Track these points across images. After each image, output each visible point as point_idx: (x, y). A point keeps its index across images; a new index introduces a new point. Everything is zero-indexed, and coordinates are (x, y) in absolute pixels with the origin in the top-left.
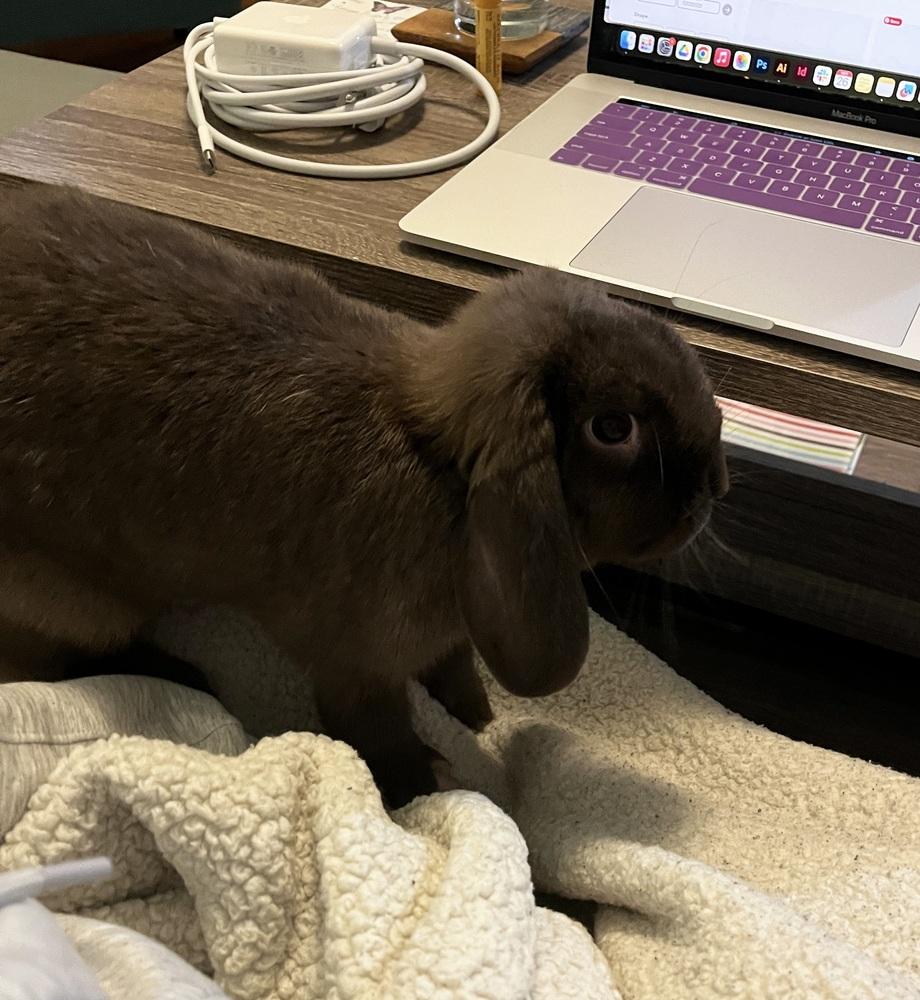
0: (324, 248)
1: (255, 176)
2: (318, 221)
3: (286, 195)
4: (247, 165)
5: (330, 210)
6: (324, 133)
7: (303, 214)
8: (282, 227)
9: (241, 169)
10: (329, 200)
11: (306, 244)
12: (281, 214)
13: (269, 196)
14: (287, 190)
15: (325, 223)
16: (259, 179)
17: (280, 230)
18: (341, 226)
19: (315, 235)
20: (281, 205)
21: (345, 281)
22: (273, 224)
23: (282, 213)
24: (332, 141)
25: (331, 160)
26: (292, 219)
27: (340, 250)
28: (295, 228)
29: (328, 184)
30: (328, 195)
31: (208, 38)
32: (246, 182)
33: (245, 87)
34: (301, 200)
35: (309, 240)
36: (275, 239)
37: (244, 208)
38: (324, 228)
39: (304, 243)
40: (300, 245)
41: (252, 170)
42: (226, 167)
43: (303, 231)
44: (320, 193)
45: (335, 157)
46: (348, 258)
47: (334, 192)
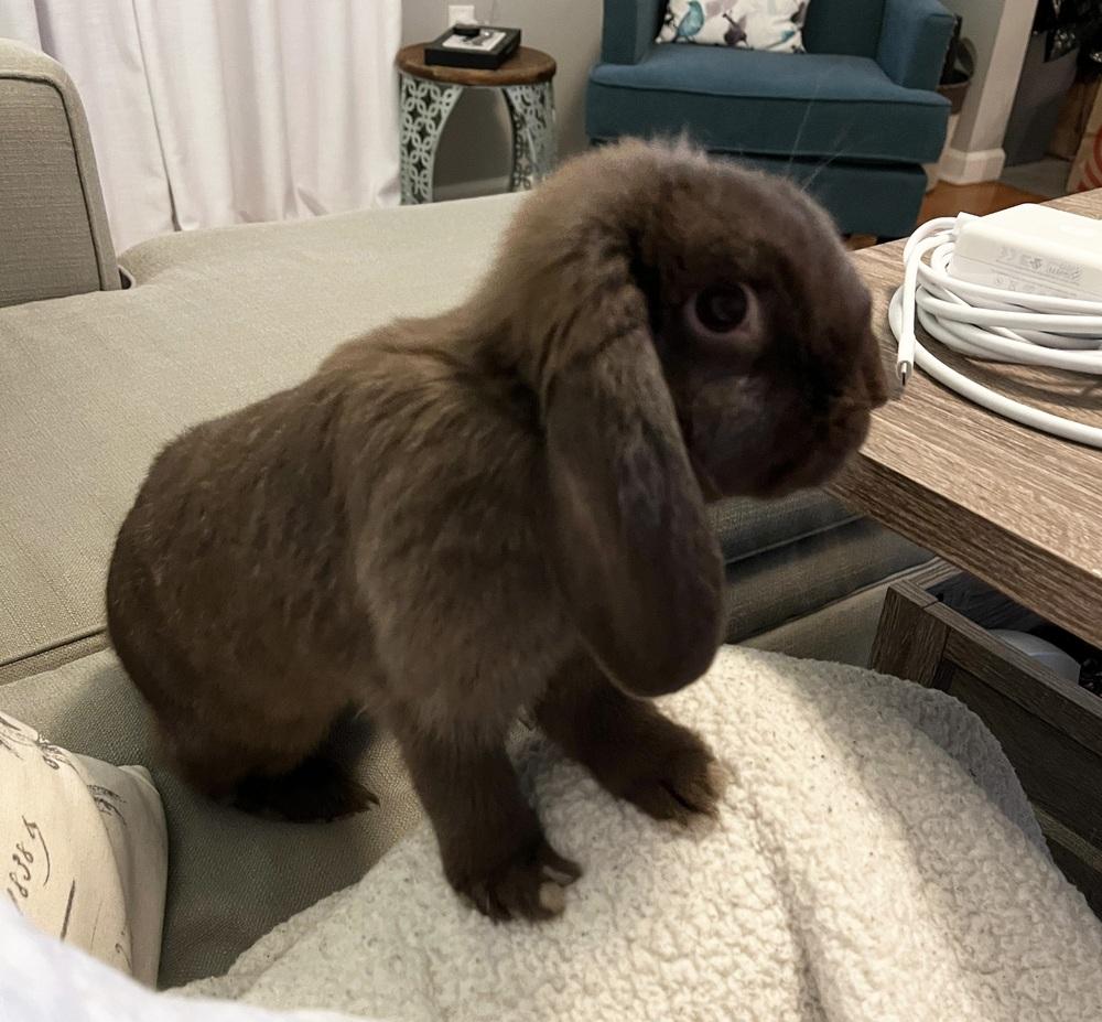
0: (1048, 542)
1: (960, 415)
2: (1043, 498)
3: (1001, 451)
4: (951, 397)
5: (1062, 486)
6: (1066, 377)
7: (1022, 483)
8: (986, 495)
9: (943, 401)
10: (1063, 471)
11: (1020, 529)
12: (987, 475)
13: (975, 445)
14: (1002, 443)
15: (1054, 505)
16: (964, 419)
17: (983, 498)
18: (1078, 515)
19: (1036, 518)
20: (988, 461)
21: (1062, 596)
22: (975, 488)
23: (989, 473)
24: (1077, 391)
25: (1073, 415)
26: (1003, 485)
27: (1072, 551)
28: (1006, 499)
29: (1066, 449)
30: (1065, 465)
31: (944, 236)
32: (946, 420)
33: (973, 299)
34: (1021, 461)
35: (1025, 523)
36: (972, 509)
37: (936, 454)
38: (1052, 512)
39: (1017, 526)
40: (1008, 528)
41: (956, 405)
42: (922, 394)
43: (1017, 507)
44: (1053, 460)
45: (1081, 413)
46: (1085, 568)
47: (1073, 463)
